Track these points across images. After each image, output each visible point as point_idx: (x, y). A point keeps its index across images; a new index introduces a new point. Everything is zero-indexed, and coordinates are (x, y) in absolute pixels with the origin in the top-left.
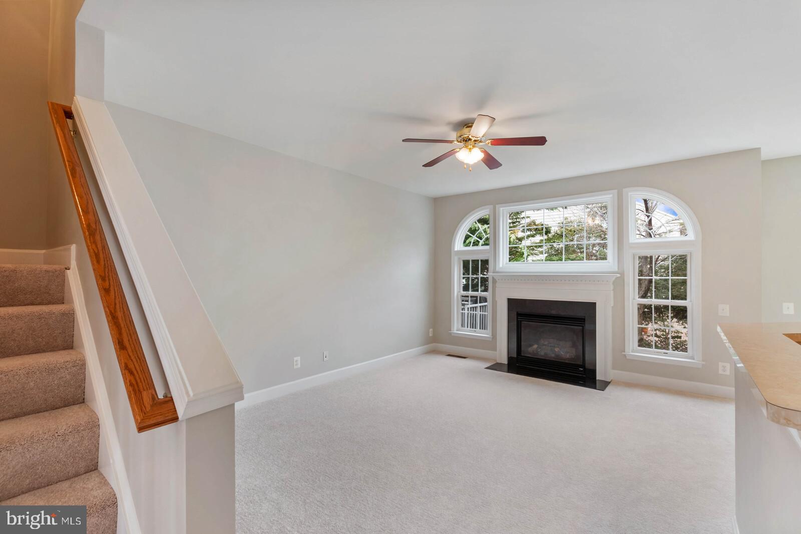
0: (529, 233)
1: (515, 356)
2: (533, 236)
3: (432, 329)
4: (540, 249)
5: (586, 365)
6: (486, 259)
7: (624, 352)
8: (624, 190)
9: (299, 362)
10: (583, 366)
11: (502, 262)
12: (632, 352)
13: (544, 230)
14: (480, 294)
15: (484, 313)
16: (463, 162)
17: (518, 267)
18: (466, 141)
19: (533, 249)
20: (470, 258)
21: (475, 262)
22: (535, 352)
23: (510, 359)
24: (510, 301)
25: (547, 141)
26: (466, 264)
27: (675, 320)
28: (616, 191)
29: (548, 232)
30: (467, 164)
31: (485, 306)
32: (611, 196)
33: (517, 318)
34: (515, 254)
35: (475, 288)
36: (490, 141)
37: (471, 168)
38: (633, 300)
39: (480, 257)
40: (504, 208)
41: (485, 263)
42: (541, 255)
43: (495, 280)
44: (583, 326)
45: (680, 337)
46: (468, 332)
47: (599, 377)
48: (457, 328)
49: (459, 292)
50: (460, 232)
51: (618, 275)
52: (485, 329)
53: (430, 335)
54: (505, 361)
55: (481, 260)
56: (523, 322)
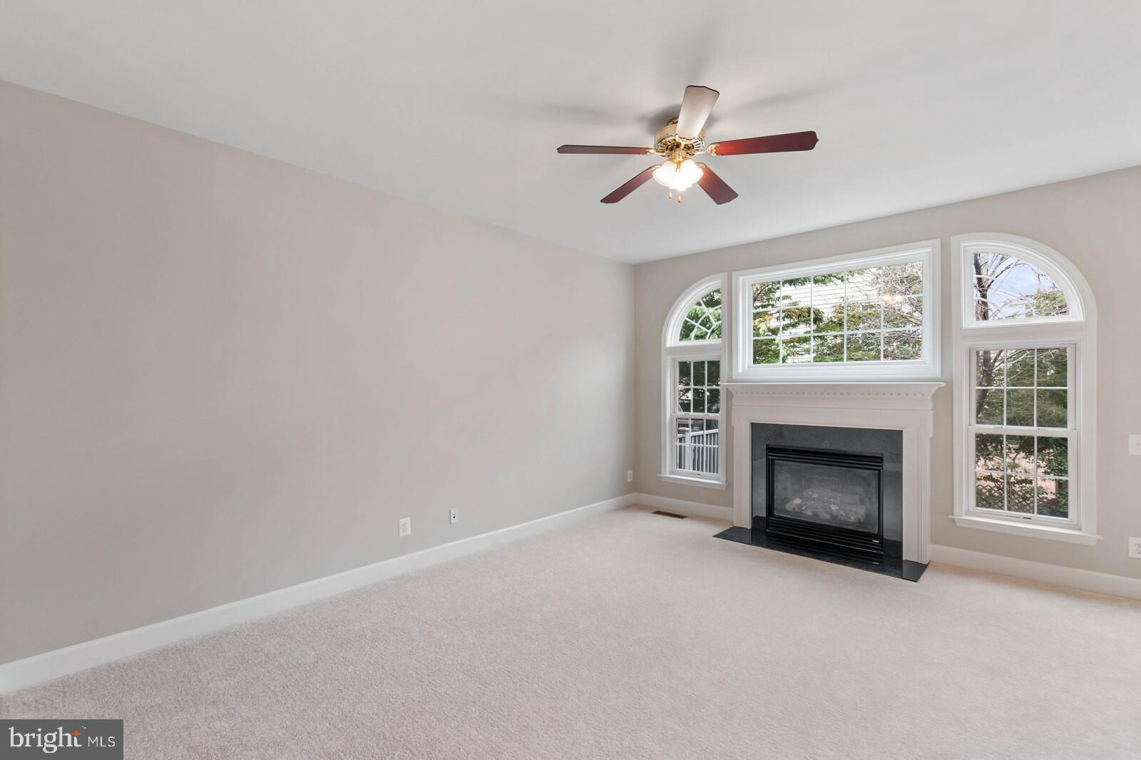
0: (787, 321)
1: (764, 515)
2: (794, 326)
3: (631, 471)
4: (805, 346)
5: (884, 534)
6: (717, 360)
7: (953, 514)
8: (952, 238)
9: (409, 526)
10: (879, 536)
11: (742, 365)
12: (966, 514)
13: (812, 316)
14: (706, 415)
15: (712, 446)
16: (667, 188)
17: (769, 372)
18: (671, 149)
19: (794, 346)
20: (692, 359)
21: (699, 365)
22: (797, 510)
23: (755, 520)
24: (755, 427)
25: (817, 140)
26: (684, 369)
27: (1022, 454)
28: (937, 242)
29: (818, 319)
30: (674, 191)
31: (714, 434)
32: (929, 250)
33: (767, 456)
34: (763, 352)
35: (699, 406)
36: (714, 146)
37: (680, 198)
38: (968, 427)
39: (707, 357)
40: (745, 277)
41: (715, 366)
42: (807, 356)
43: (731, 392)
44: (880, 470)
45: (1030, 482)
46: (688, 475)
47: (906, 556)
48: (669, 470)
49: (674, 412)
50: (675, 316)
51: (943, 384)
52: (714, 472)
53: (628, 480)
54: (747, 524)
55: (708, 362)
56: (776, 461)
